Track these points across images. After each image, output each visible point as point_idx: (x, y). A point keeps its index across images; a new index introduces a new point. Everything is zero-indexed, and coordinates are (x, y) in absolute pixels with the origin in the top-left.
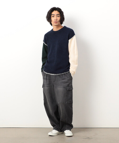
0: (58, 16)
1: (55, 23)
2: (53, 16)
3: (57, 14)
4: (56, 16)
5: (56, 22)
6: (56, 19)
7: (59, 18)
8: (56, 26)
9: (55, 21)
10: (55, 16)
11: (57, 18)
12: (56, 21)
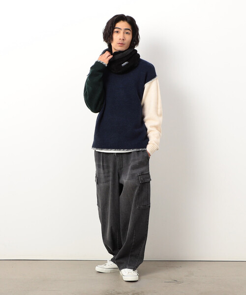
0: (127, 33)
2: (117, 32)
3: (126, 28)
4: (124, 33)
5: (122, 44)
10: (122, 32)
11: (124, 37)
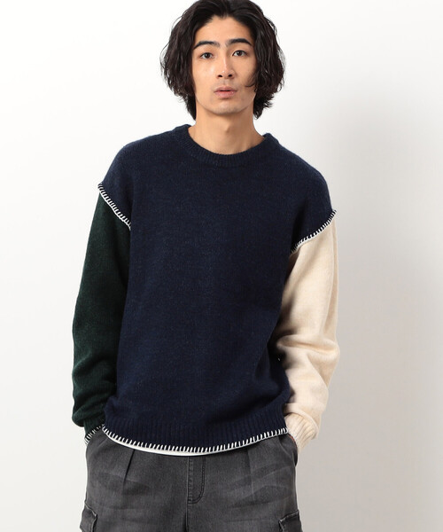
0: (240, 53)
1: (222, 95)
2: (208, 55)
3: (234, 37)
4: (228, 54)
5: (227, 93)
6: (224, 71)
7: (245, 67)
8: (226, 115)
9: (224, 87)
10: (221, 52)
11: (230, 66)
12: (226, 84)
